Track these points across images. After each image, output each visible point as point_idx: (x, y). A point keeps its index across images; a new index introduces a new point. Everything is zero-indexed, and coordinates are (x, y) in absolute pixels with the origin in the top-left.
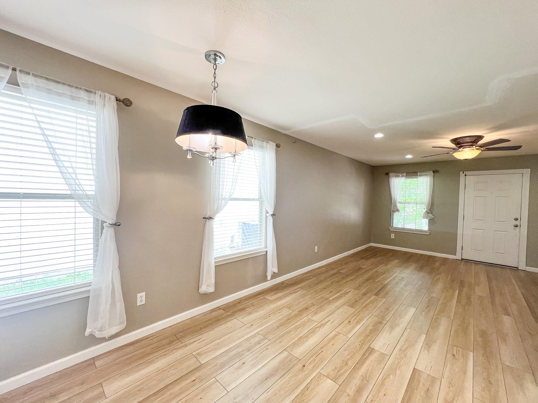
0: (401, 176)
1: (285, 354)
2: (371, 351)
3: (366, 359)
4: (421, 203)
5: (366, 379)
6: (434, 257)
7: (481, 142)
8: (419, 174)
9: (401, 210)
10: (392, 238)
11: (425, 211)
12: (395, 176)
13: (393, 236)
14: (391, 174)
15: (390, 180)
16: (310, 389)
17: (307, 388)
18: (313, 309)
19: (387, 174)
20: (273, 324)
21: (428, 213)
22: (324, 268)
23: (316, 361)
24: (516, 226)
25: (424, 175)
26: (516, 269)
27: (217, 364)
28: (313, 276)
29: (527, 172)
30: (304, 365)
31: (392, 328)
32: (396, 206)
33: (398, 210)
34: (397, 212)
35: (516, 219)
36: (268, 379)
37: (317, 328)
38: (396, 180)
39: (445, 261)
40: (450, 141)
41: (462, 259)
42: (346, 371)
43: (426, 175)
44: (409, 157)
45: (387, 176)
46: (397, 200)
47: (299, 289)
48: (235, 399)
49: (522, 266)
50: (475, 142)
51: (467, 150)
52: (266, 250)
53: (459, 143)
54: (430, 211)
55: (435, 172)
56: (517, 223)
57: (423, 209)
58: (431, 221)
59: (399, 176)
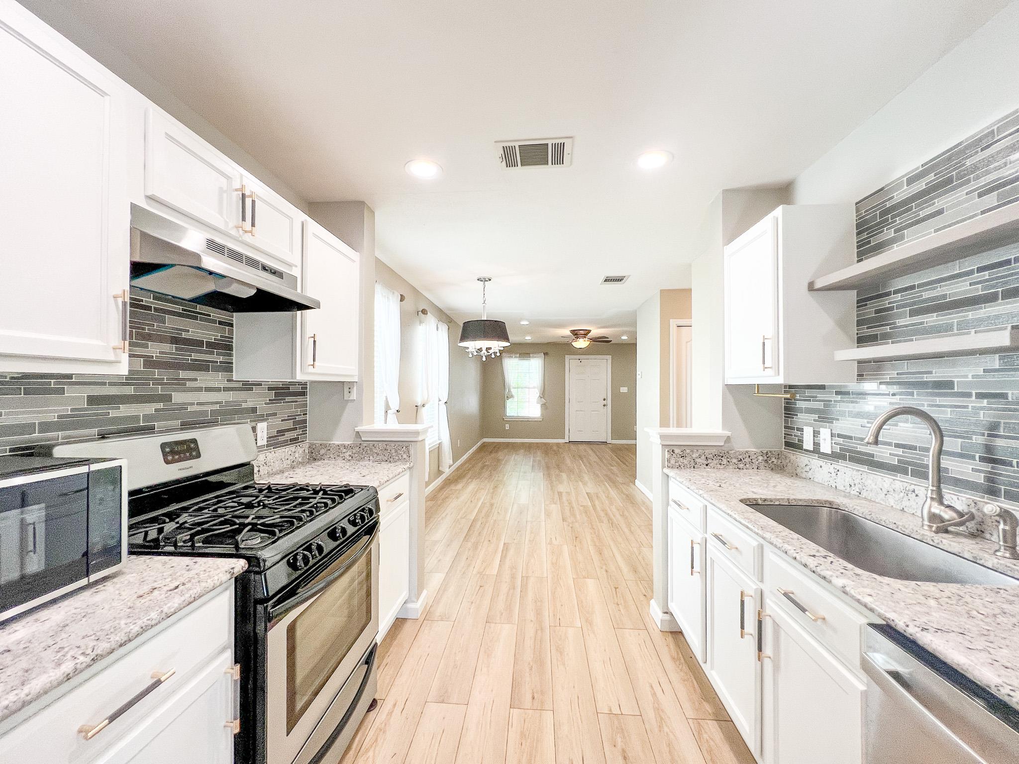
0: (514, 356)
4: (534, 388)
6: (548, 444)
7: (590, 335)
8: (531, 355)
9: (515, 395)
11: (538, 395)
12: (508, 357)
13: (507, 427)
14: (504, 355)
15: (503, 360)
21: (541, 397)
24: (604, 406)
25: (536, 357)
26: (605, 443)
29: (609, 357)
32: (509, 391)
33: (512, 396)
34: (511, 399)
35: (604, 400)
38: (509, 362)
39: (558, 445)
40: (570, 331)
41: (569, 441)
43: (538, 357)
44: (528, 338)
46: (511, 385)
49: (609, 441)
50: (586, 334)
51: (581, 340)
52: (440, 441)
53: (576, 334)
54: (543, 395)
55: (546, 354)
56: (605, 402)
57: (536, 394)
58: (544, 406)
59: (512, 357)
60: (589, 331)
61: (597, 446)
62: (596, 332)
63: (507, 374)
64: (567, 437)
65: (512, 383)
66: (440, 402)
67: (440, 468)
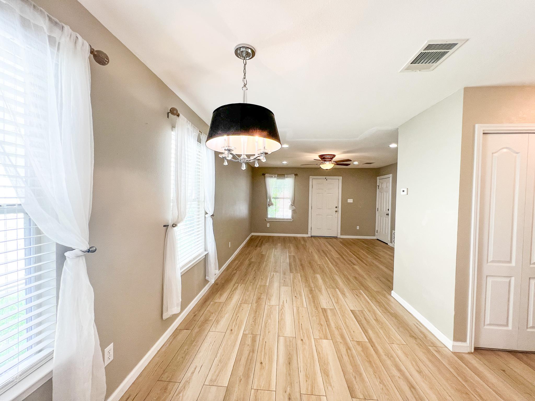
0: (273, 176)
1: (282, 339)
2: (324, 310)
3: (327, 316)
4: (288, 198)
5: (338, 328)
7: (334, 159)
8: (286, 176)
9: (274, 204)
10: (268, 226)
11: (290, 203)
12: (270, 177)
13: (268, 225)
14: (267, 175)
15: (266, 179)
16: (321, 353)
17: (318, 353)
18: (264, 297)
19: (264, 175)
20: (248, 320)
21: (292, 205)
22: (237, 262)
23: (305, 333)
24: (336, 212)
25: (289, 177)
26: (336, 238)
27: (240, 377)
28: (235, 270)
29: (340, 178)
30: (301, 339)
31: (320, 291)
32: (270, 200)
33: (272, 204)
34: (271, 206)
35: (336, 207)
36: (291, 363)
37: (281, 310)
38: (270, 180)
40: (318, 156)
41: (311, 236)
42: (326, 329)
43: (290, 177)
44: (285, 162)
45: (263, 177)
46: (272, 196)
47: (237, 285)
48: (286, 392)
49: (339, 236)
50: (332, 159)
51: (327, 163)
52: (206, 253)
53: (323, 158)
54: (293, 204)
55: (296, 175)
56: (337, 209)
57: (288, 203)
58: (294, 212)
59: (272, 177)
60: (334, 156)
61: (330, 240)
62: (339, 156)
63: (268, 189)
64: (309, 233)
65: (272, 195)
66: (207, 216)
67: (207, 277)
